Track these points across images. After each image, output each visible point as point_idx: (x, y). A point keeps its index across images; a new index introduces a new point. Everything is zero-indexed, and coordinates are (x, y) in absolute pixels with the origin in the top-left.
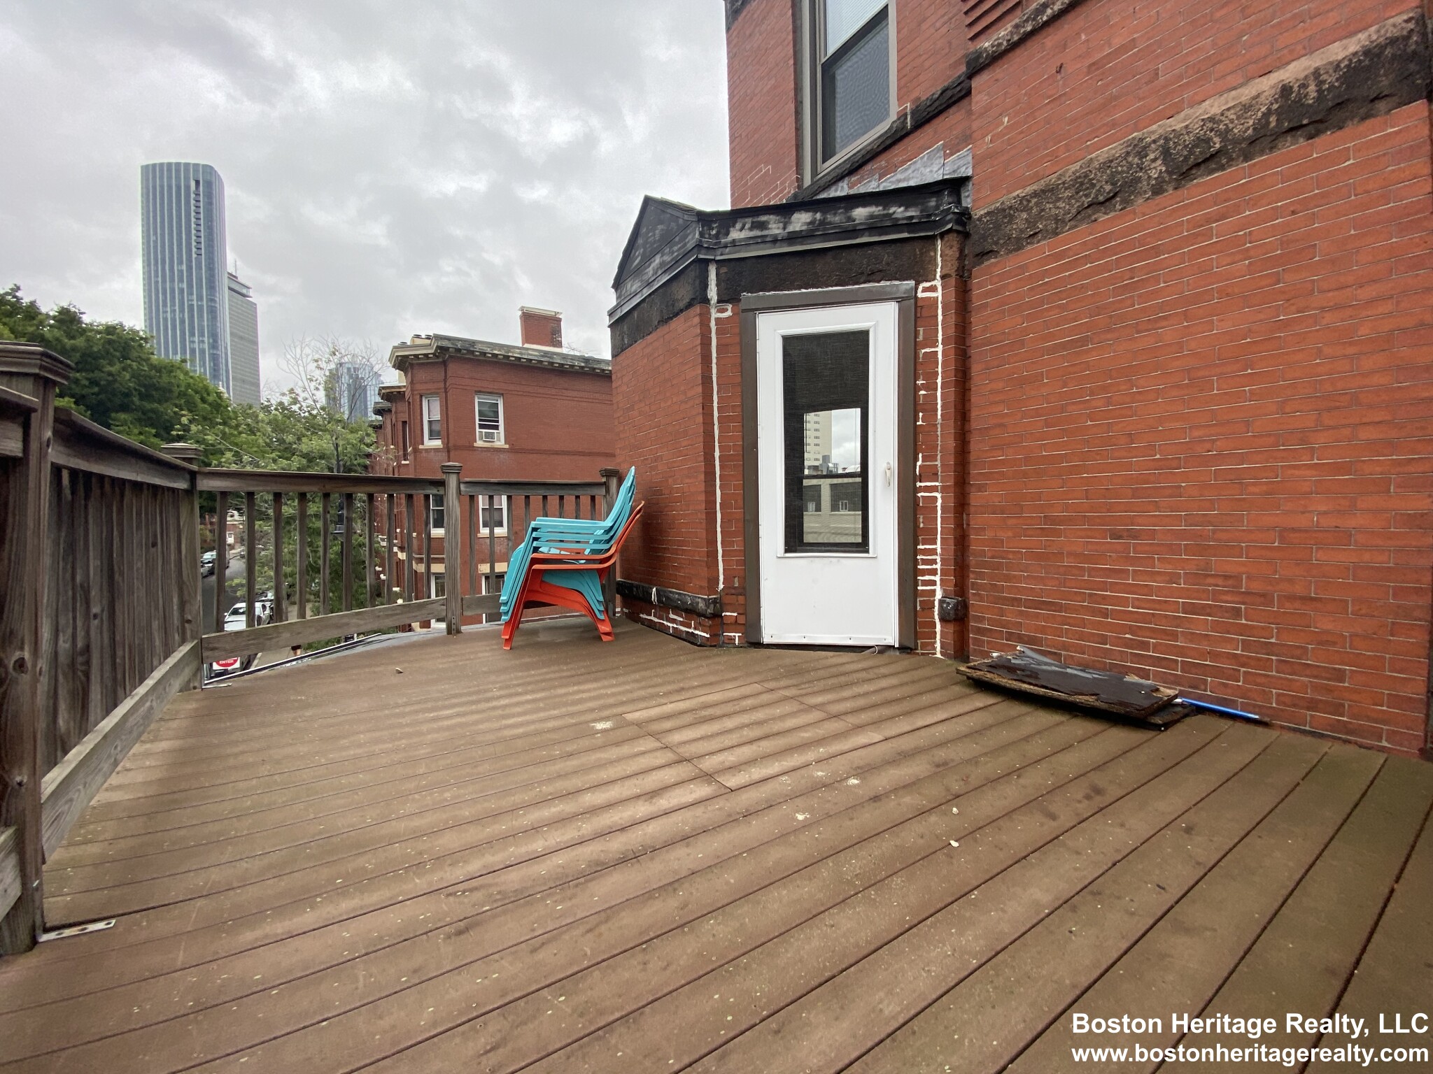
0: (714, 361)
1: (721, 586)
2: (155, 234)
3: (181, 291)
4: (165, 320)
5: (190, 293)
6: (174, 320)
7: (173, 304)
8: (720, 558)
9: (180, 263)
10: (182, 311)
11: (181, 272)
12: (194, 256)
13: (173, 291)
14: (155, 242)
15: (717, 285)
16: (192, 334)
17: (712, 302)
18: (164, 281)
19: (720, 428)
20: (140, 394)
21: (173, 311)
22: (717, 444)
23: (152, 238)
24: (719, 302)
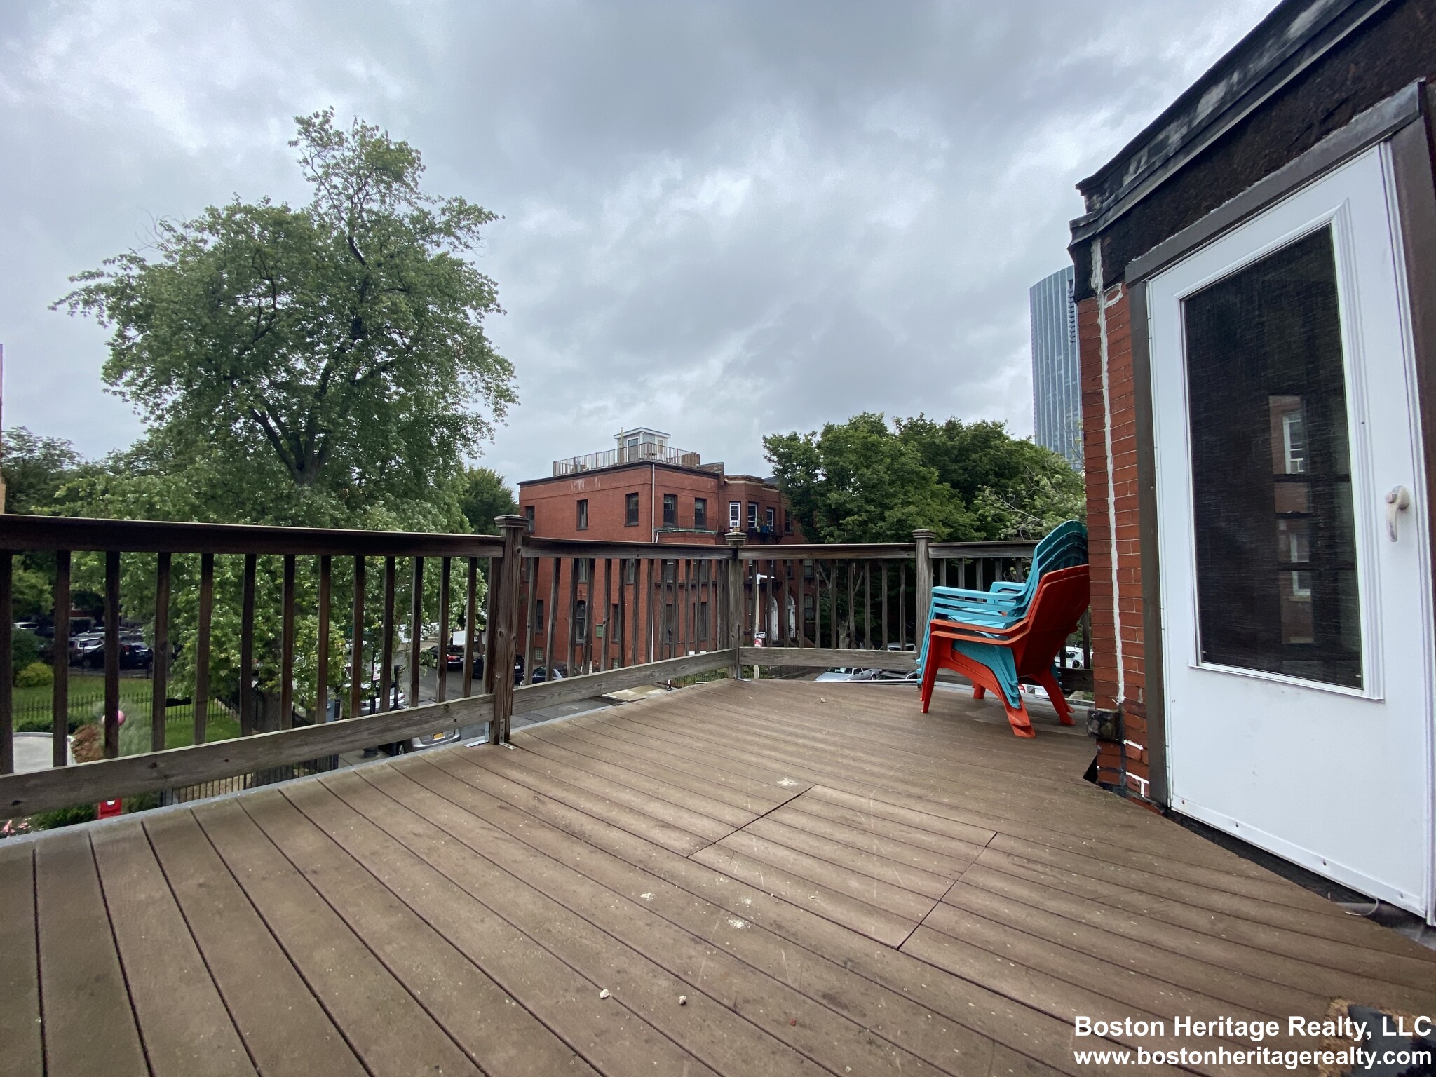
0: (1105, 367)
1: (1121, 698)
2: (1041, 338)
3: (1060, 376)
4: (1049, 404)
5: (1067, 377)
6: (1054, 402)
7: (1054, 390)
8: (1119, 655)
9: (1059, 354)
10: (1061, 393)
11: (1060, 361)
12: (1070, 344)
13: (1054, 378)
14: (1041, 344)
15: (1103, 265)
16: (1068, 411)
17: (1098, 292)
18: (1048, 374)
19: (1115, 460)
20: (995, 472)
21: (1054, 396)
22: (1111, 485)
23: (1039, 341)
24: (1105, 286)
